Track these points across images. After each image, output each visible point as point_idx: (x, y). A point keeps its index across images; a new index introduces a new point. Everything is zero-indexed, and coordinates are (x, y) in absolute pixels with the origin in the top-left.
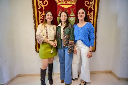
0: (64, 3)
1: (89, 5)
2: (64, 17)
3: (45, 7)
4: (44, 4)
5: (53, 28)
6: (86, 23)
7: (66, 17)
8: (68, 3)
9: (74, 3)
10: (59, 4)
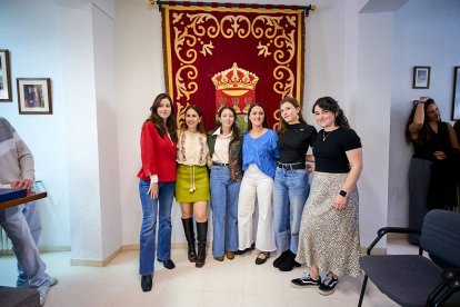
0: (231, 86)
1: (283, 90)
2: (227, 118)
3: (191, 95)
4: (188, 90)
5: (200, 139)
6: (265, 130)
7: (232, 119)
8: (240, 86)
9: (251, 87)
10: (220, 88)
